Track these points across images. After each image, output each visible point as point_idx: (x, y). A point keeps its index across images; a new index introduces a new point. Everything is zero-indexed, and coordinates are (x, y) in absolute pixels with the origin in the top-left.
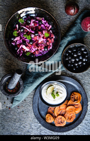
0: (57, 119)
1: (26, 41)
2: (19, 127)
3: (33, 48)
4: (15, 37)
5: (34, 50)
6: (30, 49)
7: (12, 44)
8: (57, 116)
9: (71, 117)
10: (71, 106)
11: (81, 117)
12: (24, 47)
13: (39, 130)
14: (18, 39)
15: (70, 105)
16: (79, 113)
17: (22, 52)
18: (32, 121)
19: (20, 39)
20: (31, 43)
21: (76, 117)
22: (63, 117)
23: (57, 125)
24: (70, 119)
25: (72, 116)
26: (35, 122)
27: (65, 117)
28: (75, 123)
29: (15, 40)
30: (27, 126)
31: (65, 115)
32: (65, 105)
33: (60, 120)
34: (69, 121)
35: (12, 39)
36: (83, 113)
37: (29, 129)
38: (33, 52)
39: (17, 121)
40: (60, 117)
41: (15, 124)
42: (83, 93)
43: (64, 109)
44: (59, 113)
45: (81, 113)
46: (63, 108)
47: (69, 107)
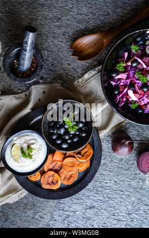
0: (46, 176)
1: (136, 83)
2: (33, 218)
3: (144, 98)
4: (118, 73)
5: (145, 101)
6: (139, 99)
7: (112, 82)
8: (47, 171)
9: (71, 176)
10: (71, 158)
11: (87, 179)
12: (131, 93)
13: (66, 222)
14: (123, 76)
15: (70, 156)
16: (84, 171)
17: (125, 99)
18: (54, 208)
19: (127, 78)
20: (145, 90)
21: (78, 177)
22: (56, 175)
23: (45, 186)
24: (69, 179)
25: (72, 174)
26: (59, 209)
27: (59, 175)
28: (75, 188)
29: (119, 77)
30: (46, 216)
31: (60, 172)
32: (62, 155)
33: (51, 179)
34: (66, 183)
35: (114, 75)
36: (91, 172)
37: (49, 221)
38: (143, 104)
39: (29, 207)
40: (52, 173)
41: (25, 213)
42: (96, 140)
43: (60, 161)
44: (51, 167)
45: (87, 172)
46: (59, 159)
47: (69, 159)
